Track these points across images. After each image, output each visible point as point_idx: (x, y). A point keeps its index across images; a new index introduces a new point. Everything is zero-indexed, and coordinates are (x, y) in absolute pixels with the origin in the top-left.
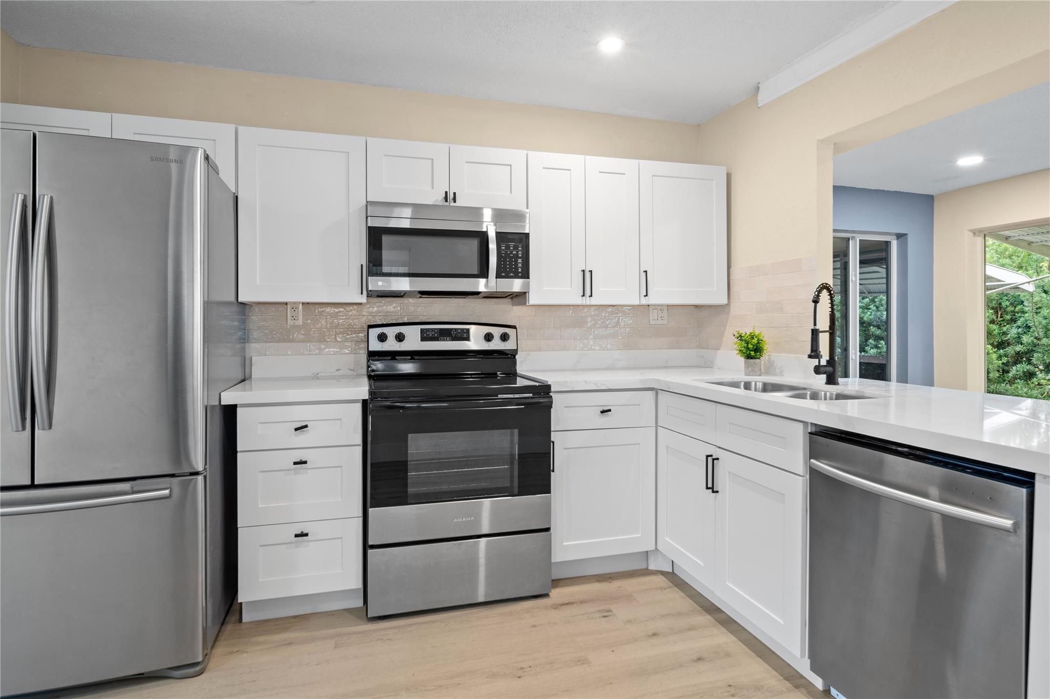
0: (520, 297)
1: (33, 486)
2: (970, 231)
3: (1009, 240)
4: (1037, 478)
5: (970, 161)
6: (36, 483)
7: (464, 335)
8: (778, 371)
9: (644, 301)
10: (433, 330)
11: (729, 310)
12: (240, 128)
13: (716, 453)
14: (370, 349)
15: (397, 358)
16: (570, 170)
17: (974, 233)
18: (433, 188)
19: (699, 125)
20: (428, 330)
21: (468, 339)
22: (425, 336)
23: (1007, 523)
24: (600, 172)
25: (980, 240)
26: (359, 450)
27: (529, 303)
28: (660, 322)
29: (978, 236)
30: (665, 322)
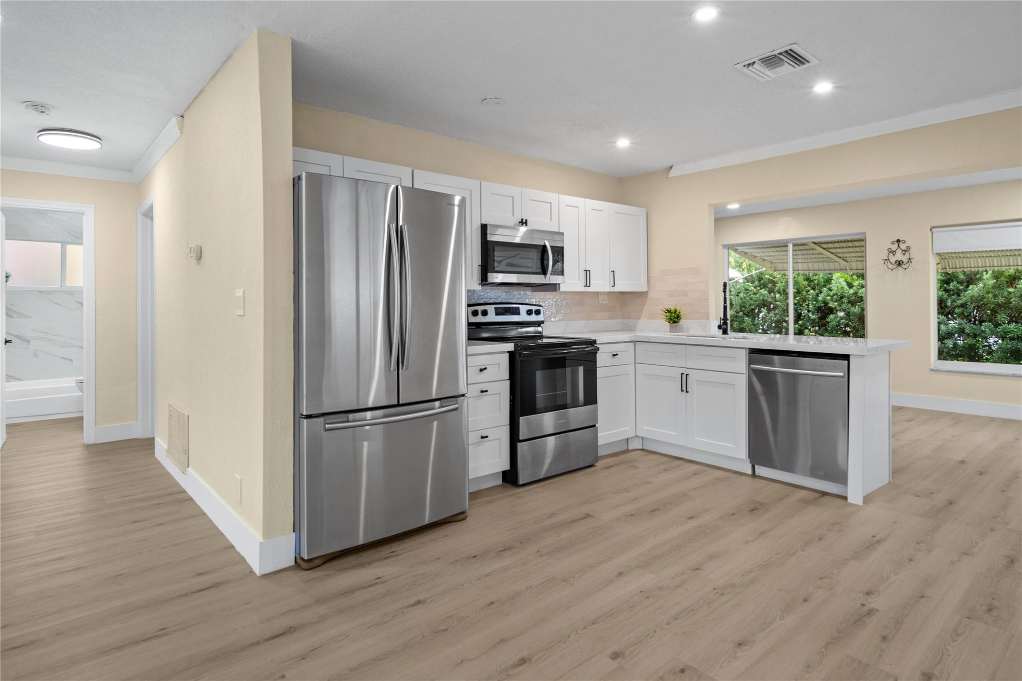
0: (554, 287)
1: (398, 405)
2: (722, 245)
4: (851, 356)
5: (734, 206)
6: (400, 403)
7: (516, 312)
8: (685, 330)
9: (612, 289)
10: (501, 308)
11: (648, 295)
12: (415, 171)
13: (686, 371)
14: (470, 321)
15: (482, 327)
16: (578, 207)
18: (513, 215)
19: (620, 179)
20: (498, 308)
21: (519, 314)
22: (498, 312)
23: (842, 374)
24: (592, 209)
26: (507, 384)
27: (559, 290)
28: (604, 302)
30: (607, 302)
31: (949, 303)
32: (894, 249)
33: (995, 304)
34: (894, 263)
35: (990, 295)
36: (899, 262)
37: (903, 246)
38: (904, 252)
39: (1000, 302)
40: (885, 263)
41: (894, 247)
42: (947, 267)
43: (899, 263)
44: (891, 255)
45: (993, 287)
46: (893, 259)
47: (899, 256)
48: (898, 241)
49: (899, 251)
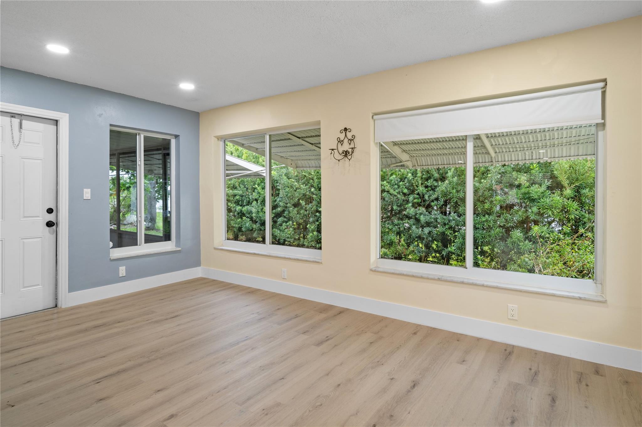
2: (215, 137)
3: (244, 146)
17: (218, 139)
25: (221, 143)
29: (221, 141)
31: (426, 197)
32: (342, 139)
33: (457, 198)
34: (341, 152)
35: (454, 191)
36: (346, 152)
37: (349, 135)
38: (349, 142)
39: (461, 197)
40: (332, 153)
41: (342, 136)
42: (416, 165)
43: (346, 154)
44: (340, 145)
45: (457, 184)
46: (341, 149)
47: (346, 147)
48: (346, 129)
49: (346, 141)
